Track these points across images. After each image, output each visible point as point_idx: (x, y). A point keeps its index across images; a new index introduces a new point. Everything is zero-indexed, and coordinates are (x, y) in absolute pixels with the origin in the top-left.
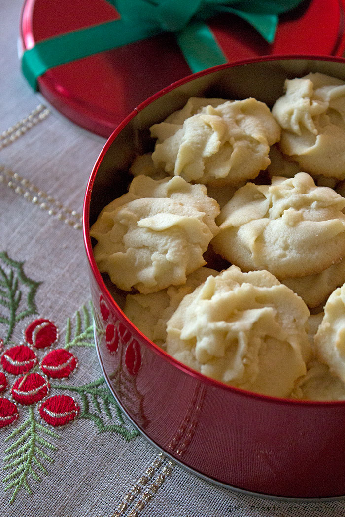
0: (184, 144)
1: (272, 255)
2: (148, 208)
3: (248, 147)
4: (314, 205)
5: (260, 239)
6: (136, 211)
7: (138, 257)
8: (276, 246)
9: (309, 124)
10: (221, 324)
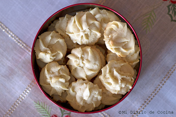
0: (61, 88)
1: (97, 68)
2: (81, 97)
3: (62, 71)
4: (83, 56)
5: (91, 70)
6: (81, 100)
7: (95, 100)
8: (94, 66)
9: (54, 54)
10: (120, 81)
